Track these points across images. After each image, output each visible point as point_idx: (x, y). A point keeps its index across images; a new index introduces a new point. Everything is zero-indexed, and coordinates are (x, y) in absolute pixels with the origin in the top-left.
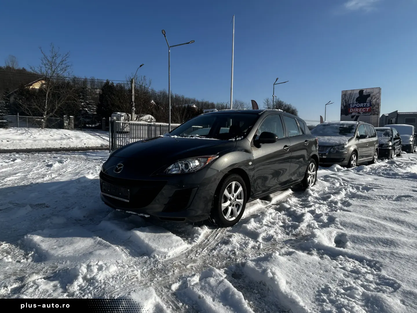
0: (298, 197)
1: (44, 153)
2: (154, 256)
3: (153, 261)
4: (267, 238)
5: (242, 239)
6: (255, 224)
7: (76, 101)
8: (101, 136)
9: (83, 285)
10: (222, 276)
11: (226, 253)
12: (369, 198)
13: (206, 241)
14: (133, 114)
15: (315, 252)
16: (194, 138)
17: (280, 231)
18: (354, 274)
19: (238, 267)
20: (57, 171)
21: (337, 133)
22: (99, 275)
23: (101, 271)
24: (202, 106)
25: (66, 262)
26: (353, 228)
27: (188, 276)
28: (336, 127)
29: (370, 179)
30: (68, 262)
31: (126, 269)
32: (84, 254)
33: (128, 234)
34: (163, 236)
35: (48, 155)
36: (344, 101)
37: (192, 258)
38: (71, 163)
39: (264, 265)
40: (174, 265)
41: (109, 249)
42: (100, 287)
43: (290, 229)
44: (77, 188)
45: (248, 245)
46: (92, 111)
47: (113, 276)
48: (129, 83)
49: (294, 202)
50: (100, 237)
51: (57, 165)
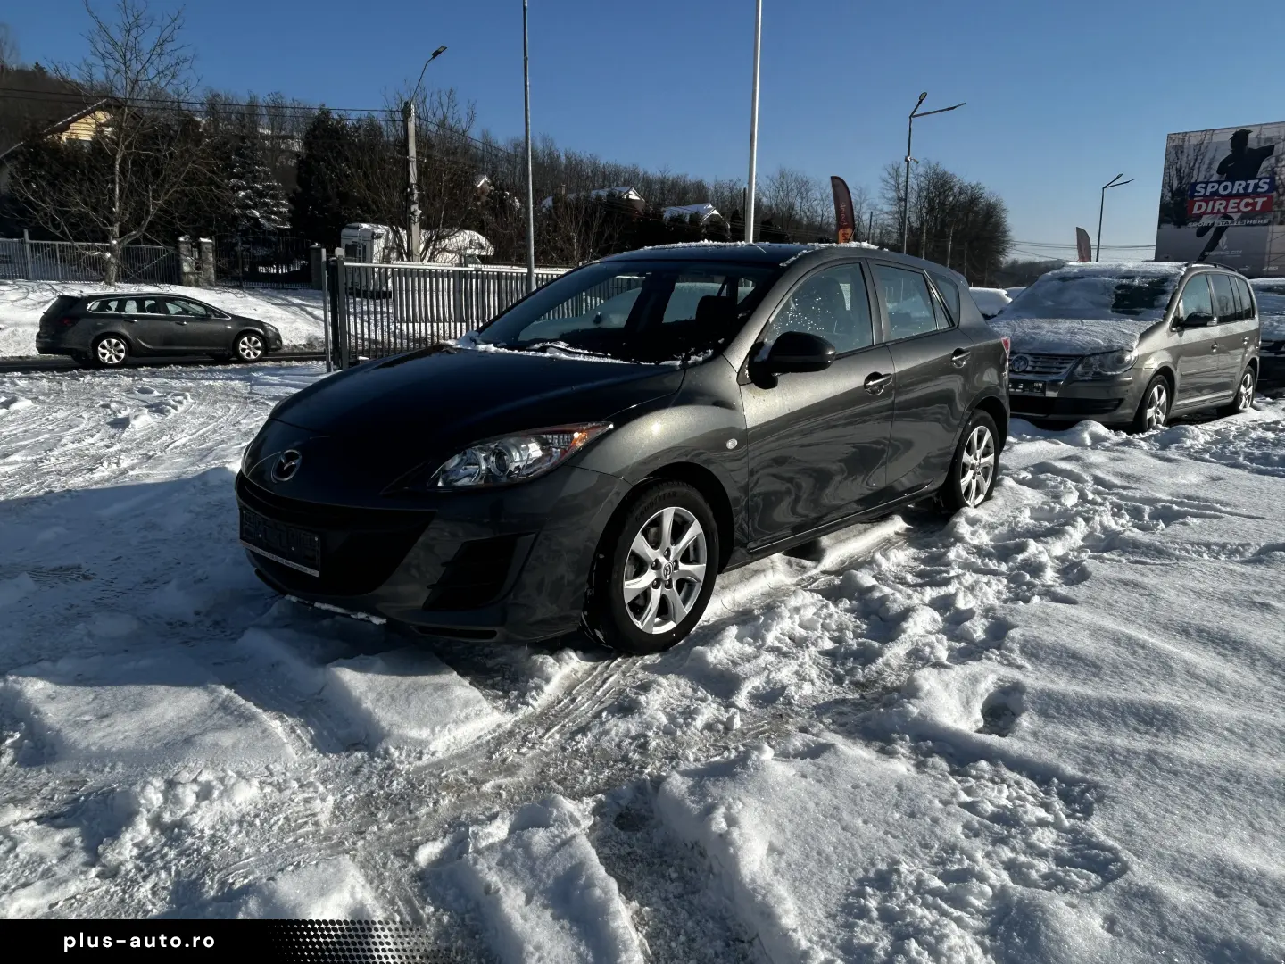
0: (920, 547)
1: (110, 375)
2: (387, 751)
3: (380, 767)
4: (767, 693)
5: (683, 695)
6: (738, 645)
7: (218, 187)
8: (308, 309)
9: (150, 842)
10: (577, 824)
11: (619, 746)
12: (1160, 552)
13: (565, 701)
14: (415, 228)
15: (902, 748)
16: (547, 355)
17: (814, 672)
18: (997, 827)
19: (641, 794)
20: (139, 445)
21: (1106, 306)
22: (199, 813)
23: (207, 802)
24: (663, 193)
25: (113, 768)
26: (1059, 663)
27: (477, 822)
28: (1104, 284)
29: (1192, 477)
30: (120, 769)
31: (288, 792)
32: (166, 744)
33: (318, 676)
34: (423, 687)
35: (122, 383)
36: (1173, 172)
37: (504, 761)
38: (193, 413)
39: (714, 790)
40: (444, 781)
41: (247, 727)
42: (198, 850)
43: (850, 664)
44: (191, 511)
45: (694, 719)
46: (274, 220)
47: (243, 816)
48: (399, 116)
49: (898, 565)
50: (229, 686)
51: (144, 421)
